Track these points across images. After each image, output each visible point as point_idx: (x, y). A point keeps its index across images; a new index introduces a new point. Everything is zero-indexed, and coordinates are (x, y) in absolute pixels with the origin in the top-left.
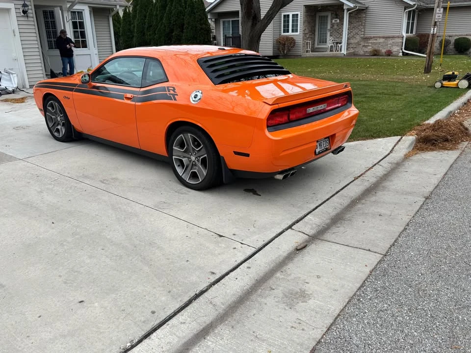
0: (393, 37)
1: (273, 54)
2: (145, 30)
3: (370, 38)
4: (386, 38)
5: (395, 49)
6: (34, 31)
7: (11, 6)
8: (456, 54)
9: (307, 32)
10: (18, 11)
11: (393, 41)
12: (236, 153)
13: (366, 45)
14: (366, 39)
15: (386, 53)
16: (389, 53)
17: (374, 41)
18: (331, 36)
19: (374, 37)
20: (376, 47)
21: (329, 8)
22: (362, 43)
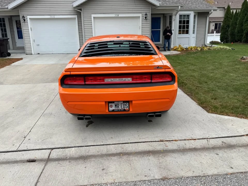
2: (243, 23)
6: (149, 26)
7: (140, 15)
10: (143, 17)
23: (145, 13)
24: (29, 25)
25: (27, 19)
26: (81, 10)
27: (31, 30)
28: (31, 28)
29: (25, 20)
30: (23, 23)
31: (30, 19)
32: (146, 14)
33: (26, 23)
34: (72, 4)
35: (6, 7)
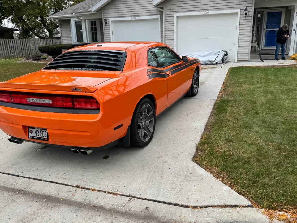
6: (250, 26)
7: (238, 11)
10: (242, 13)
23: (245, 8)
24: (111, 28)
25: (109, 21)
26: (162, 8)
27: (113, 34)
28: (112, 32)
29: (107, 23)
30: (105, 27)
31: (112, 21)
32: (246, 10)
33: (108, 27)
34: (152, 2)
35: (90, 10)
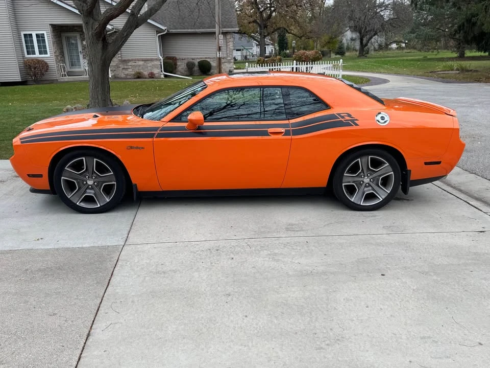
0: (152, 60)
1: (22, 79)
3: (129, 61)
4: (145, 60)
5: (156, 71)
8: (201, 75)
9: (57, 54)
11: (153, 63)
12: (426, 164)
13: (125, 67)
14: (125, 62)
15: (149, 75)
16: (152, 76)
17: (134, 64)
18: (84, 58)
19: (132, 60)
20: (137, 70)
21: (76, 28)
22: (120, 66)
